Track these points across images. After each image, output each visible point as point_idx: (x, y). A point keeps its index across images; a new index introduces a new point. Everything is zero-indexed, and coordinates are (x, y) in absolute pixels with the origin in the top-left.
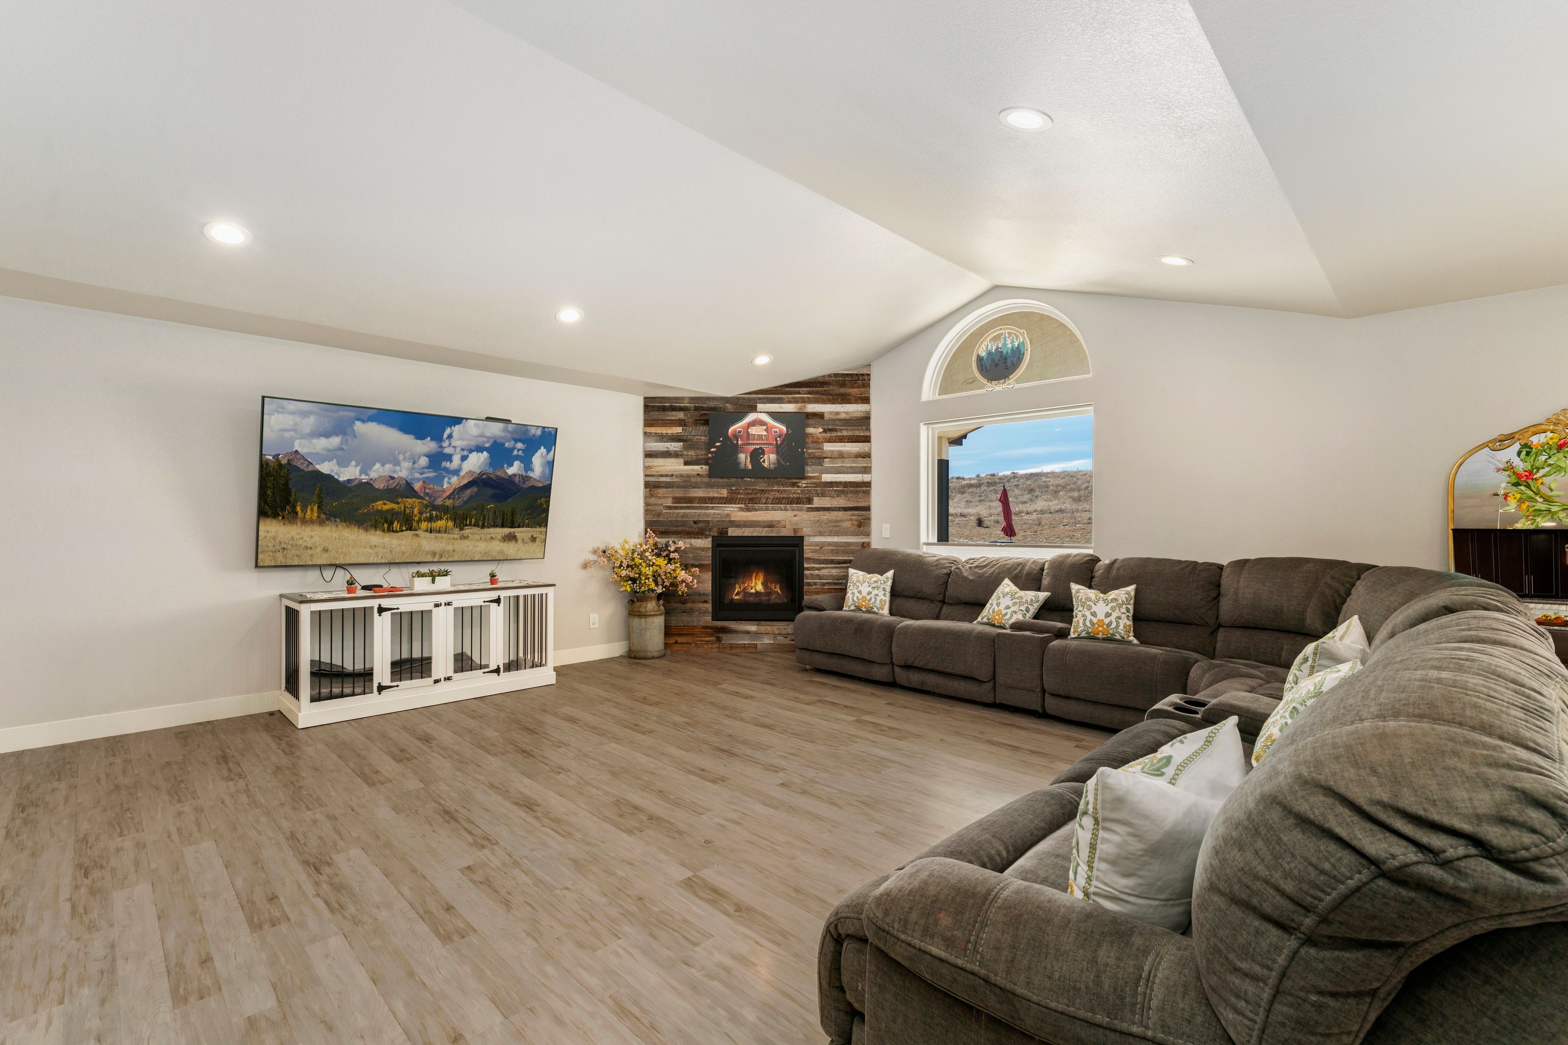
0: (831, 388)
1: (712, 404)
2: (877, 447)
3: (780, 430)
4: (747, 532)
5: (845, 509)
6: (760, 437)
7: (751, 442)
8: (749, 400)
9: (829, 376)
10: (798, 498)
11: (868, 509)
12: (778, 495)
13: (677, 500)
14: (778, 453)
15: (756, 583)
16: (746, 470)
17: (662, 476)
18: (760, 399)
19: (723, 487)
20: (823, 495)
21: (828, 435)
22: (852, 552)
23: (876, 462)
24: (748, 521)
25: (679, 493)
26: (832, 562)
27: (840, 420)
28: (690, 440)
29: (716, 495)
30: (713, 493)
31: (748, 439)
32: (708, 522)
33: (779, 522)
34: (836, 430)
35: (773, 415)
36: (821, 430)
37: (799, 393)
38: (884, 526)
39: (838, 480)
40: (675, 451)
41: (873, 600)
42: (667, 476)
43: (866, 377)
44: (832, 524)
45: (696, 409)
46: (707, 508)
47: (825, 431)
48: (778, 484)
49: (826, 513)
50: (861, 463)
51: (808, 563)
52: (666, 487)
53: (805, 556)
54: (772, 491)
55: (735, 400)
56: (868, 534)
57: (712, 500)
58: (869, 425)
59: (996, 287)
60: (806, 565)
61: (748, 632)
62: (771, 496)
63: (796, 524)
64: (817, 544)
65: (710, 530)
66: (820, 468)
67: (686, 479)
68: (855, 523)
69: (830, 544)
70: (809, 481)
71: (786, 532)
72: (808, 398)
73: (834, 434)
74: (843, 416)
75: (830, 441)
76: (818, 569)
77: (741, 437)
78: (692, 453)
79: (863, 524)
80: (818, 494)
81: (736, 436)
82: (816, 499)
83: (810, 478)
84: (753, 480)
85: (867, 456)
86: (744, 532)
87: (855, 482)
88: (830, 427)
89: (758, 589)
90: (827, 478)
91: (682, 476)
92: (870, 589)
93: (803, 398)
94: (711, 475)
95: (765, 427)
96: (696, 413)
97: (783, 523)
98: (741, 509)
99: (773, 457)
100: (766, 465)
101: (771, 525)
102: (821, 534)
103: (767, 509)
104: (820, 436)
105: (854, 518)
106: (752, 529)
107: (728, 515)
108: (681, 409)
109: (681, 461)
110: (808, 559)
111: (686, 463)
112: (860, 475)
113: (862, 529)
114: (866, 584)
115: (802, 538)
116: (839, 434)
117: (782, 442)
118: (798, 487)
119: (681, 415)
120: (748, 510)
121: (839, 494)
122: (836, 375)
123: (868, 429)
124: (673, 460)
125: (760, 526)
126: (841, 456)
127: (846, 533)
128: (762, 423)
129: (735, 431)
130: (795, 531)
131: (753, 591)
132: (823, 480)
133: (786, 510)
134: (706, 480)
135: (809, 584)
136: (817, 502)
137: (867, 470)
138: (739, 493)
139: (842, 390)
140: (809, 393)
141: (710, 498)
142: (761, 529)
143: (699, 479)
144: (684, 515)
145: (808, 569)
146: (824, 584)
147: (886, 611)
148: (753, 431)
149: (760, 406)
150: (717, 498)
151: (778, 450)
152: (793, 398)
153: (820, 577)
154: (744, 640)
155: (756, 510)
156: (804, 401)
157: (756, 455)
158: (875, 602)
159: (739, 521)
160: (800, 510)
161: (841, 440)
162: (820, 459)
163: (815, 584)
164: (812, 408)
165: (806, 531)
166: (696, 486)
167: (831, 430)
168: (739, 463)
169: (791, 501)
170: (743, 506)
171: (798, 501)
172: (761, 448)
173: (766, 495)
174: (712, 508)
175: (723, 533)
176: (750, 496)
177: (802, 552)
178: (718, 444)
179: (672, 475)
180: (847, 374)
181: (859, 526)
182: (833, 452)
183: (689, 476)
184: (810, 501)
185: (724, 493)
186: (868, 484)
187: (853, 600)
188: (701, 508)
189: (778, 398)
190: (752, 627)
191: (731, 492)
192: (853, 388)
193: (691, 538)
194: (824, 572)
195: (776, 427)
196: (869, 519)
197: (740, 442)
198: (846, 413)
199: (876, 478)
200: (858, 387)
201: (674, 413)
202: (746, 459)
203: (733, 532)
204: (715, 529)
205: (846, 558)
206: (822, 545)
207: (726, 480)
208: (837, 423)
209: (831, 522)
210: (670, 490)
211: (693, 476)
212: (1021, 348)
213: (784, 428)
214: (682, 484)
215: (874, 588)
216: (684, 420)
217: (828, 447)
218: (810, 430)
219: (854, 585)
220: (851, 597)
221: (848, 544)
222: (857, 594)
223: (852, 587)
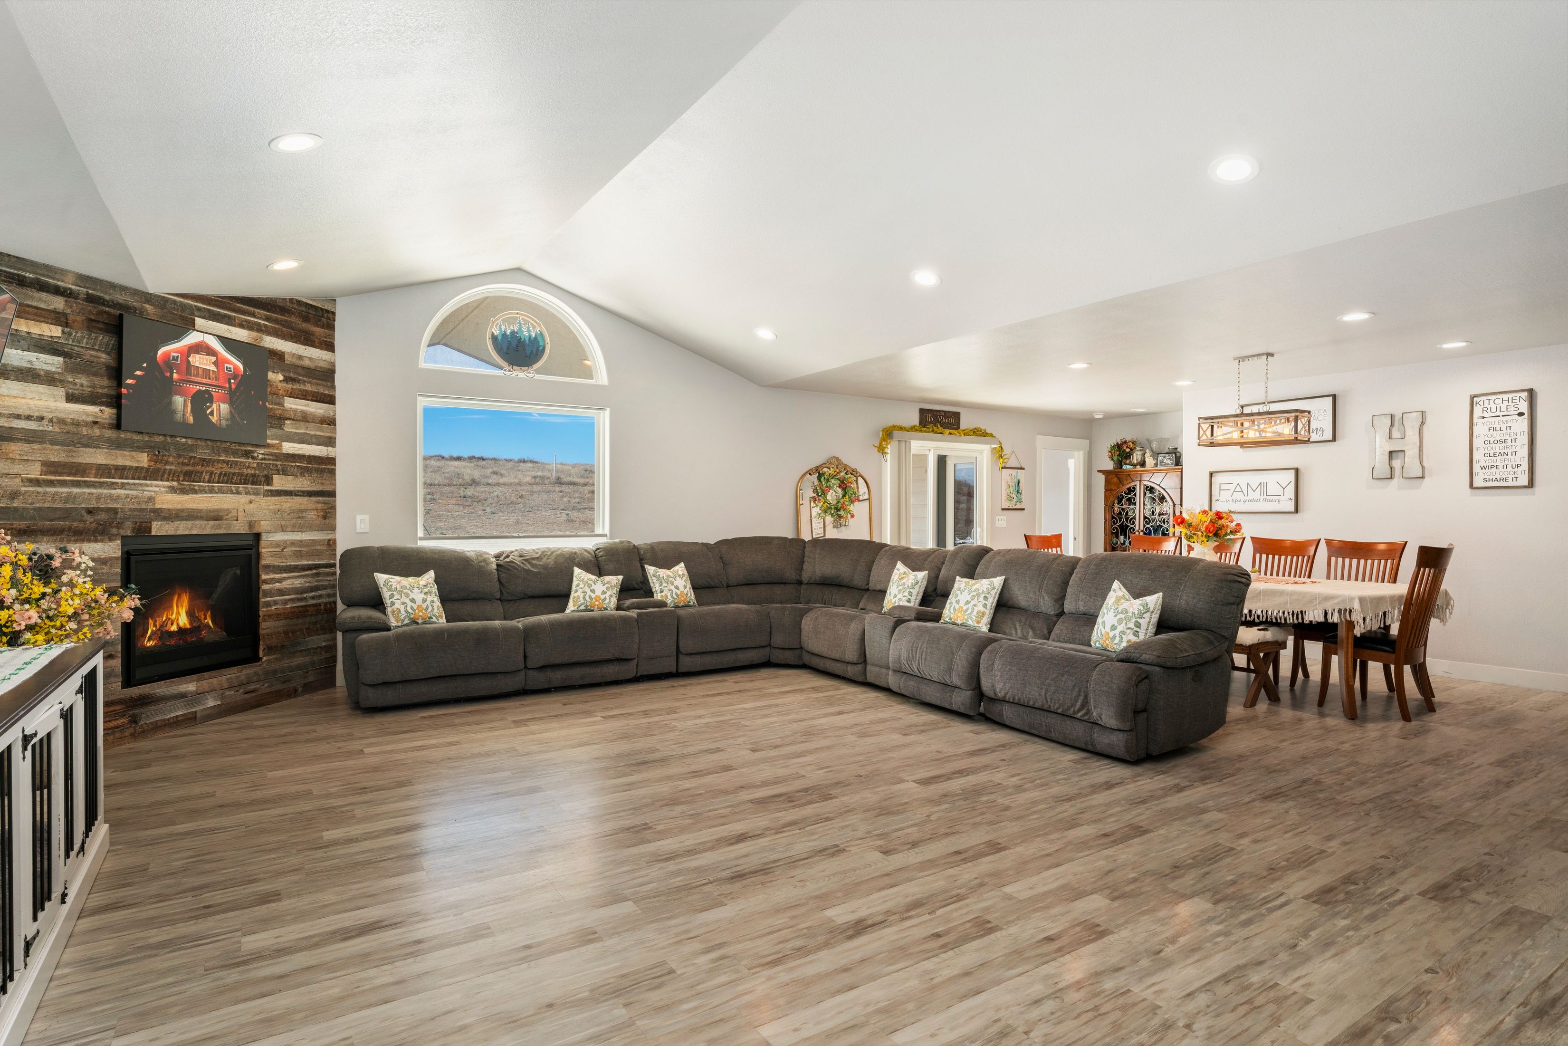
0: (293, 319)
1: (121, 298)
2: (342, 410)
3: (236, 367)
4: (182, 528)
5: (310, 494)
6: (207, 372)
7: (193, 378)
8: (184, 307)
9: (291, 300)
10: (254, 476)
11: (332, 494)
12: (226, 469)
13: (50, 467)
14: (231, 403)
15: (178, 614)
16: (184, 424)
17: (18, 417)
18: (199, 309)
19: (140, 448)
20: (284, 472)
21: (289, 386)
22: (318, 554)
23: (342, 432)
24: (183, 510)
25: (56, 455)
26: (295, 568)
27: (303, 368)
28: (79, 355)
29: (128, 463)
30: (124, 459)
31: (188, 372)
32: (115, 511)
33: (228, 511)
34: (299, 381)
35: (228, 343)
36: (281, 378)
37: (254, 315)
38: (359, 518)
39: (301, 452)
40: (48, 373)
41: (430, 608)
42: (29, 418)
43: (331, 316)
44: (296, 515)
45: (90, 299)
46: (112, 486)
47: (287, 380)
48: (226, 451)
49: (288, 498)
50: (324, 432)
51: (268, 573)
52: (27, 441)
53: (263, 562)
54: (218, 461)
55: (160, 301)
56: (333, 529)
57: (121, 471)
58: (333, 381)
59: (519, 269)
60: (264, 577)
61: (183, 696)
62: (216, 469)
63: (252, 515)
64: (277, 544)
65: (119, 526)
66: (278, 432)
67: (72, 429)
68: (321, 513)
69: (293, 543)
70: (267, 450)
71: (240, 527)
72: (266, 326)
73: (297, 386)
74: (306, 363)
75: (291, 395)
76: (279, 581)
77: (178, 367)
78: (82, 381)
79: (328, 515)
80: (278, 470)
81: (170, 364)
82: (276, 478)
83: (269, 446)
84: (190, 442)
85: (331, 422)
86: (177, 529)
87: (319, 458)
88: (292, 375)
89: (181, 624)
90: (289, 447)
91: (62, 421)
92: (422, 596)
93: (259, 324)
94: (118, 425)
95: (214, 359)
96: (90, 307)
97: (234, 513)
98: (173, 490)
99: (225, 407)
100: (214, 419)
101: (216, 516)
102: (283, 529)
103: (211, 491)
104: (280, 385)
105: (319, 506)
106: (190, 523)
107: (151, 499)
108: (58, 291)
109: (61, 392)
110: (267, 567)
111: (71, 398)
112: (324, 448)
113: (327, 521)
114: (416, 590)
115: (258, 536)
116: (302, 387)
117: (238, 387)
118: (253, 458)
119: (58, 303)
120: (184, 491)
121: (304, 471)
122: (299, 303)
123: (333, 387)
124: (42, 388)
125: (201, 518)
126: (305, 418)
127: (310, 528)
128: (210, 352)
129: (167, 355)
130: (251, 525)
131: (174, 628)
132: (284, 451)
133: (238, 493)
134: (110, 434)
135: (268, 604)
136: (279, 482)
137: (330, 442)
138: (167, 463)
139: (305, 326)
140: (267, 319)
141: (117, 468)
142: (203, 523)
143: (97, 432)
144: (68, 498)
145: (266, 582)
146: (286, 602)
147: (443, 620)
148: (198, 361)
149: (199, 322)
150: (131, 468)
151: (232, 398)
152: (246, 321)
153: (281, 592)
154: (176, 710)
155: (195, 492)
156: (259, 329)
157: (201, 401)
158: (433, 610)
159: (169, 510)
160: (256, 493)
161: (304, 396)
162: (279, 420)
163: (276, 603)
164: (272, 342)
165: (264, 526)
166: (89, 443)
167: (293, 380)
168: (173, 412)
169: (246, 480)
170: (175, 484)
171: (254, 480)
172: (207, 392)
173: (210, 469)
174: (123, 486)
175: (142, 529)
176: (186, 468)
177: (258, 555)
178: (138, 373)
179: (41, 419)
180: (311, 305)
181: (325, 517)
182: (295, 411)
183: (77, 424)
184: (268, 481)
185: (143, 460)
186: (332, 461)
187: (407, 611)
188: (101, 485)
189: (225, 316)
190: (190, 686)
191: (154, 459)
192: (318, 326)
193: (83, 541)
194: (287, 584)
195: (229, 362)
196: (334, 508)
197: (175, 376)
198: (310, 359)
199: (341, 452)
200: (323, 327)
201: (44, 295)
202: (185, 405)
203: (158, 528)
204: (128, 524)
205: (311, 562)
206: (284, 545)
207: (146, 438)
208: (300, 370)
209: (294, 512)
210: (36, 446)
211: (87, 424)
212: (539, 339)
213: (241, 366)
214: (62, 437)
215: (426, 593)
216: (65, 315)
217: (292, 404)
218: (271, 375)
219: (400, 593)
220: (402, 608)
221: (313, 542)
222: (409, 604)
223: (392, 596)
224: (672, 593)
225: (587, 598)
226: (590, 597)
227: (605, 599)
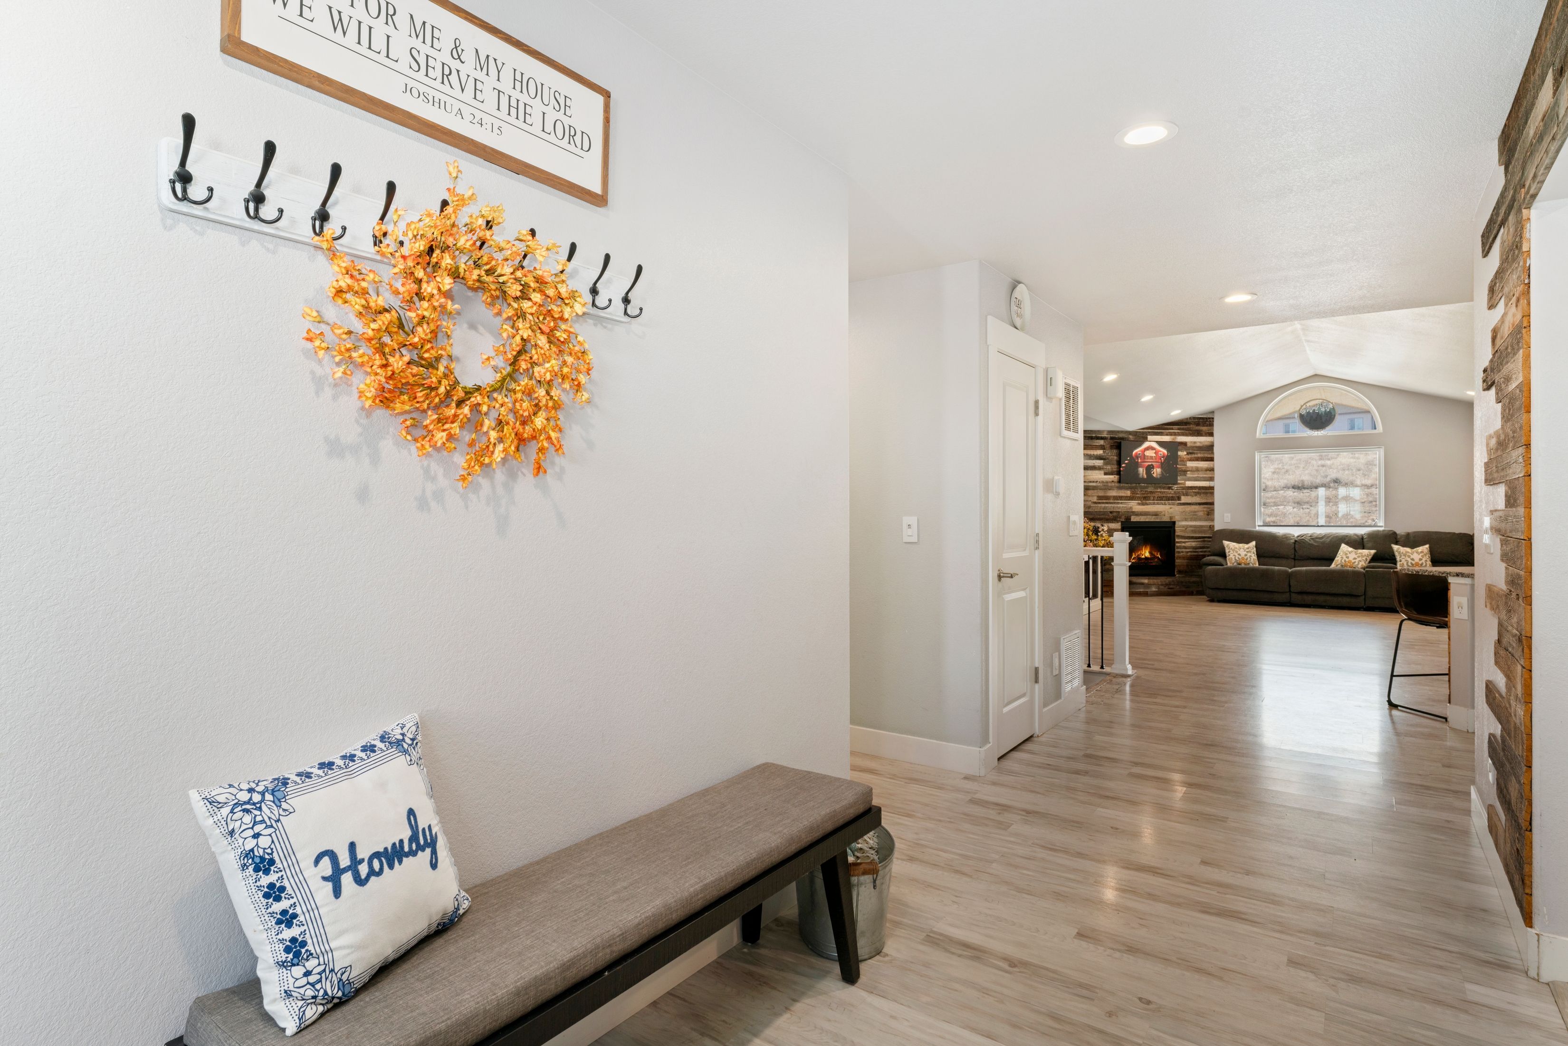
0: (1191, 426)
1: (1121, 435)
2: (1217, 464)
3: (1164, 453)
4: (1142, 519)
5: (1200, 504)
6: (1151, 457)
7: (1146, 460)
8: (1143, 433)
9: (1190, 418)
10: (1172, 497)
11: (1212, 504)
12: (1160, 495)
13: (1100, 498)
14: (1162, 468)
15: (1145, 552)
16: (1143, 478)
17: (1091, 482)
18: (1149, 432)
19: (1127, 489)
20: (1187, 495)
21: (1190, 456)
22: (1204, 532)
23: (1217, 474)
24: (1142, 512)
25: (1101, 493)
26: (1192, 538)
27: (1196, 447)
28: (1108, 459)
29: (1123, 495)
30: (1123, 493)
31: (1144, 459)
32: (1119, 512)
33: (1161, 512)
34: (1194, 453)
35: (1161, 444)
36: (1185, 453)
37: (1172, 429)
38: (1225, 515)
39: (1195, 485)
40: (1099, 466)
41: (1249, 559)
42: (1093, 482)
43: (1211, 420)
44: (1192, 513)
45: (1112, 438)
46: (1118, 503)
47: (1188, 454)
48: (1160, 487)
49: (1189, 506)
50: (1209, 474)
51: (1179, 539)
52: (1093, 490)
53: (1176, 534)
54: (1157, 492)
55: (1134, 433)
56: (1213, 520)
57: (1121, 498)
58: (1213, 450)
59: (1316, 375)
60: (1177, 540)
61: (1143, 584)
62: (1156, 495)
63: (1171, 514)
64: (1183, 526)
65: (1120, 518)
66: (1184, 477)
67: (1106, 484)
68: (1206, 513)
69: (1191, 526)
70: (1178, 486)
71: (1166, 519)
72: (1178, 432)
73: (1193, 456)
74: (1198, 444)
75: (1191, 460)
76: (1184, 542)
77: (1140, 457)
78: (1109, 467)
79: (1210, 514)
80: (1184, 494)
81: (1137, 456)
82: (1183, 497)
83: (1179, 484)
84: (1145, 485)
85: (1212, 470)
86: (1140, 519)
87: (1205, 487)
88: (1191, 451)
90: (1189, 484)
91: (1103, 482)
92: (1245, 553)
93: (1175, 432)
94: (1119, 482)
95: (1154, 451)
96: (1112, 441)
97: (1163, 513)
98: (1139, 504)
99: (1159, 470)
100: (1155, 475)
101: (1156, 514)
102: (1186, 520)
103: (1154, 504)
104: (1185, 457)
105: (1205, 509)
106: (1145, 517)
107: (1131, 508)
108: (1102, 438)
109: (1102, 472)
110: (1178, 536)
111: (1106, 474)
112: (1208, 482)
113: (1209, 516)
114: (1242, 550)
115: (1174, 523)
116: (1196, 456)
117: (1165, 461)
118: (1172, 489)
119: (1102, 442)
120: (1143, 504)
121: (1196, 494)
122: (1194, 418)
123: (1213, 453)
124: (1097, 472)
125: (1150, 515)
126: (1197, 470)
127: (1200, 520)
128: (1153, 449)
129: (1136, 453)
130: (1171, 518)
131: (1143, 557)
132: (1187, 485)
133: (1165, 504)
134: (1117, 485)
135: (1179, 552)
136: (1184, 499)
137: (1211, 479)
138: (1137, 494)
139: (1198, 428)
140: (1179, 429)
141: (1119, 497)
142: (1151, 517)
143: (1113, 484)
144: (1104, 508)
145: (1178, 542)
146: (1187, 552)
147: (1257, 565)
148: (1148, 453)
149: (1149, 437)
150: (1124, 496)
151: (1162, 466)
152: (1169, 432)
153: (1185, 548)
154: (1140, 589)
155: (1147, 504)
156: (1175, 434)
157: (1149, 469)
159: (1137, 512)
160: (1173, 504)
161: (1197, 459)
162: (1185, 472)
163: (1182, 552)
164: (1181, 439)
165: (1177, 518)
166: (1111, 488)
167: (1191, 453)
168: (1139, 474)
169: (1168, 499)
170: (1140, 502)
171: (1172, 499)
172: (1152, 465)
173: (1153, 495)
174: (1121, 503)
175: (1128, 519)
176: (1144, 496)
177: (1174, 531)
178: (1126, 462)
179: (1097, 482)
180: (1200, 418)
181: (1208, 515)
182: (1192, 467)
183: (1107, 482)
184: (1179, 499)
185: (1128, 493)
186: (1212, 488)
187: (1235, 559)
188: (1114, 503)
189: (1160, 432)
190: (1145, 581)
191: (1132, 493)
192: (1204, 426)
193: (1108, 523)
194: (1187, 544)
195: (1161, 451)
196: (1213, 510)
197: (1139, 461)
198: (1200, 442)
199: (1217, 484)
200: (1207, 426)
201: (1098, 441)
202: (1143, 471)
203: (1134, 519)
204: (1123, 517)
205: (1200, 535)
206: (1187, 526)
207: (1129, 485)
208: (1195, 448)
209: (1191, 512)
210: (1096, 491)
211: (1110, 482)
212: (1332, 411)
213: (1165, 452)
214: (1102, 487)
215: (1247, 552)
216: (1104, 446)
217: (1190, 464)
218: (1180, 453)
219: (1233, 550)
220: (1233, 557)
221: (1202, 526)
222: (1237, 556)
223: (1229, 552)
224: (1407, 563)
225: (1343, 561)
226: (1345, 561)
227: (1355, 562)
